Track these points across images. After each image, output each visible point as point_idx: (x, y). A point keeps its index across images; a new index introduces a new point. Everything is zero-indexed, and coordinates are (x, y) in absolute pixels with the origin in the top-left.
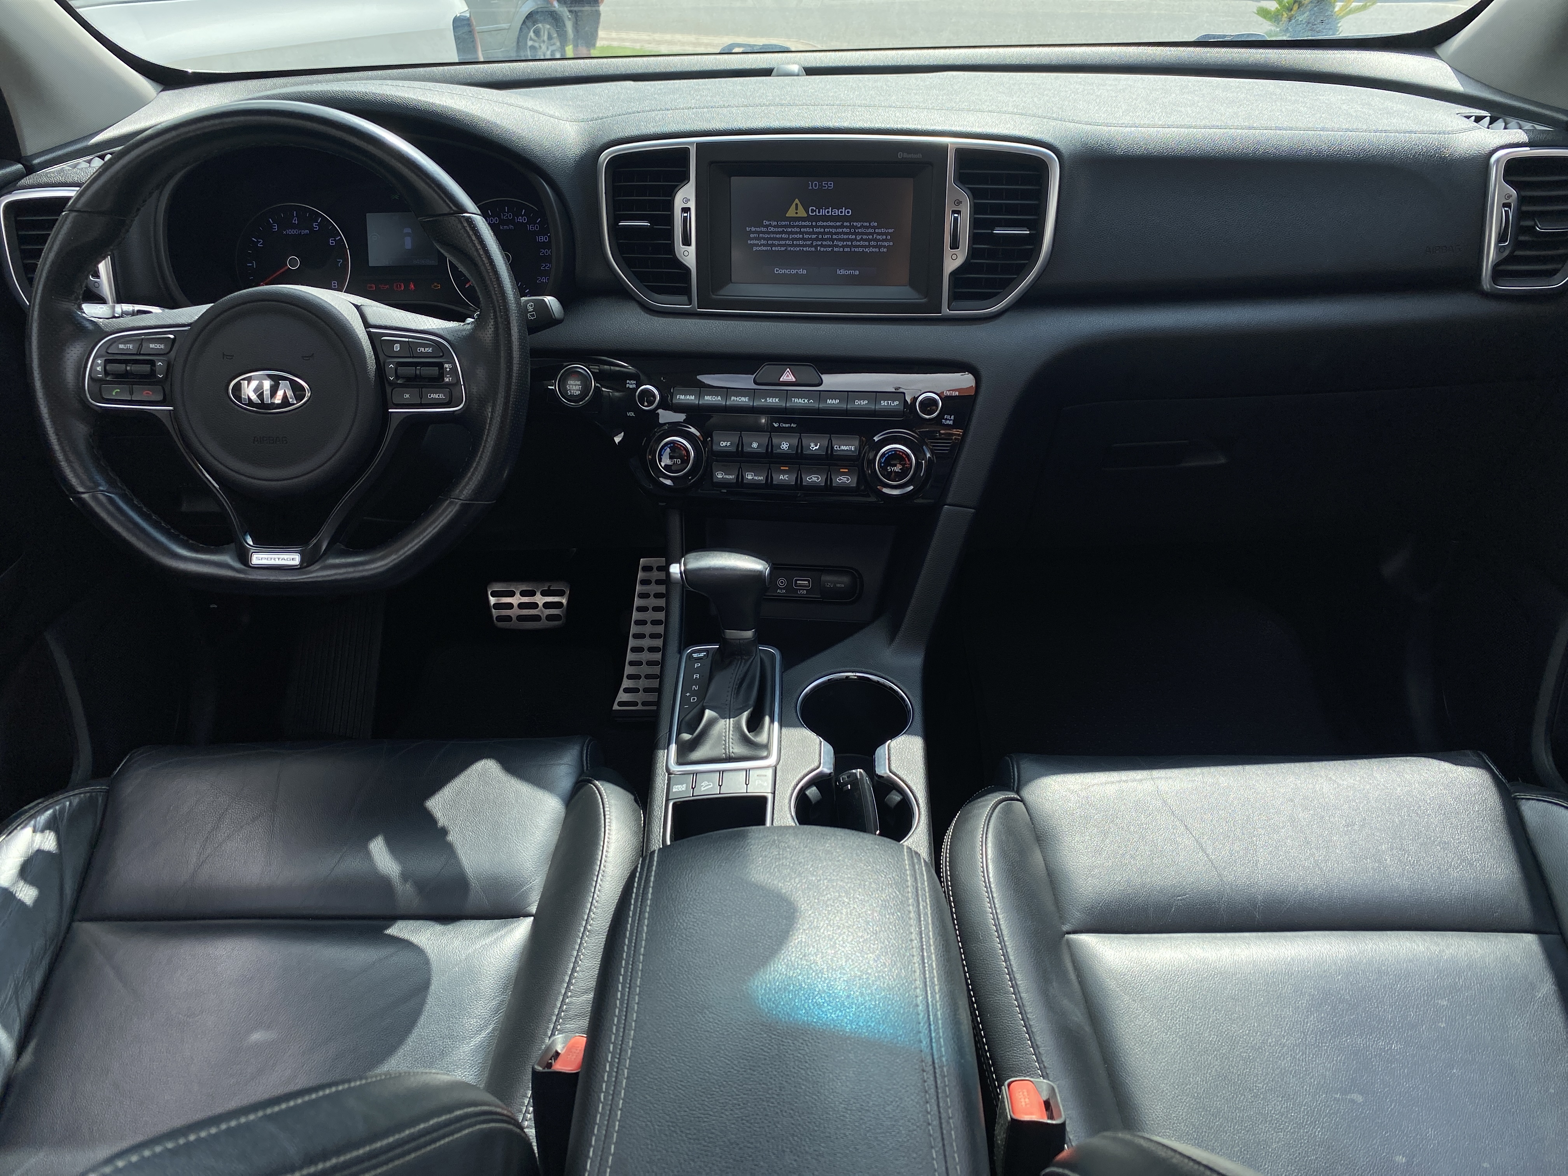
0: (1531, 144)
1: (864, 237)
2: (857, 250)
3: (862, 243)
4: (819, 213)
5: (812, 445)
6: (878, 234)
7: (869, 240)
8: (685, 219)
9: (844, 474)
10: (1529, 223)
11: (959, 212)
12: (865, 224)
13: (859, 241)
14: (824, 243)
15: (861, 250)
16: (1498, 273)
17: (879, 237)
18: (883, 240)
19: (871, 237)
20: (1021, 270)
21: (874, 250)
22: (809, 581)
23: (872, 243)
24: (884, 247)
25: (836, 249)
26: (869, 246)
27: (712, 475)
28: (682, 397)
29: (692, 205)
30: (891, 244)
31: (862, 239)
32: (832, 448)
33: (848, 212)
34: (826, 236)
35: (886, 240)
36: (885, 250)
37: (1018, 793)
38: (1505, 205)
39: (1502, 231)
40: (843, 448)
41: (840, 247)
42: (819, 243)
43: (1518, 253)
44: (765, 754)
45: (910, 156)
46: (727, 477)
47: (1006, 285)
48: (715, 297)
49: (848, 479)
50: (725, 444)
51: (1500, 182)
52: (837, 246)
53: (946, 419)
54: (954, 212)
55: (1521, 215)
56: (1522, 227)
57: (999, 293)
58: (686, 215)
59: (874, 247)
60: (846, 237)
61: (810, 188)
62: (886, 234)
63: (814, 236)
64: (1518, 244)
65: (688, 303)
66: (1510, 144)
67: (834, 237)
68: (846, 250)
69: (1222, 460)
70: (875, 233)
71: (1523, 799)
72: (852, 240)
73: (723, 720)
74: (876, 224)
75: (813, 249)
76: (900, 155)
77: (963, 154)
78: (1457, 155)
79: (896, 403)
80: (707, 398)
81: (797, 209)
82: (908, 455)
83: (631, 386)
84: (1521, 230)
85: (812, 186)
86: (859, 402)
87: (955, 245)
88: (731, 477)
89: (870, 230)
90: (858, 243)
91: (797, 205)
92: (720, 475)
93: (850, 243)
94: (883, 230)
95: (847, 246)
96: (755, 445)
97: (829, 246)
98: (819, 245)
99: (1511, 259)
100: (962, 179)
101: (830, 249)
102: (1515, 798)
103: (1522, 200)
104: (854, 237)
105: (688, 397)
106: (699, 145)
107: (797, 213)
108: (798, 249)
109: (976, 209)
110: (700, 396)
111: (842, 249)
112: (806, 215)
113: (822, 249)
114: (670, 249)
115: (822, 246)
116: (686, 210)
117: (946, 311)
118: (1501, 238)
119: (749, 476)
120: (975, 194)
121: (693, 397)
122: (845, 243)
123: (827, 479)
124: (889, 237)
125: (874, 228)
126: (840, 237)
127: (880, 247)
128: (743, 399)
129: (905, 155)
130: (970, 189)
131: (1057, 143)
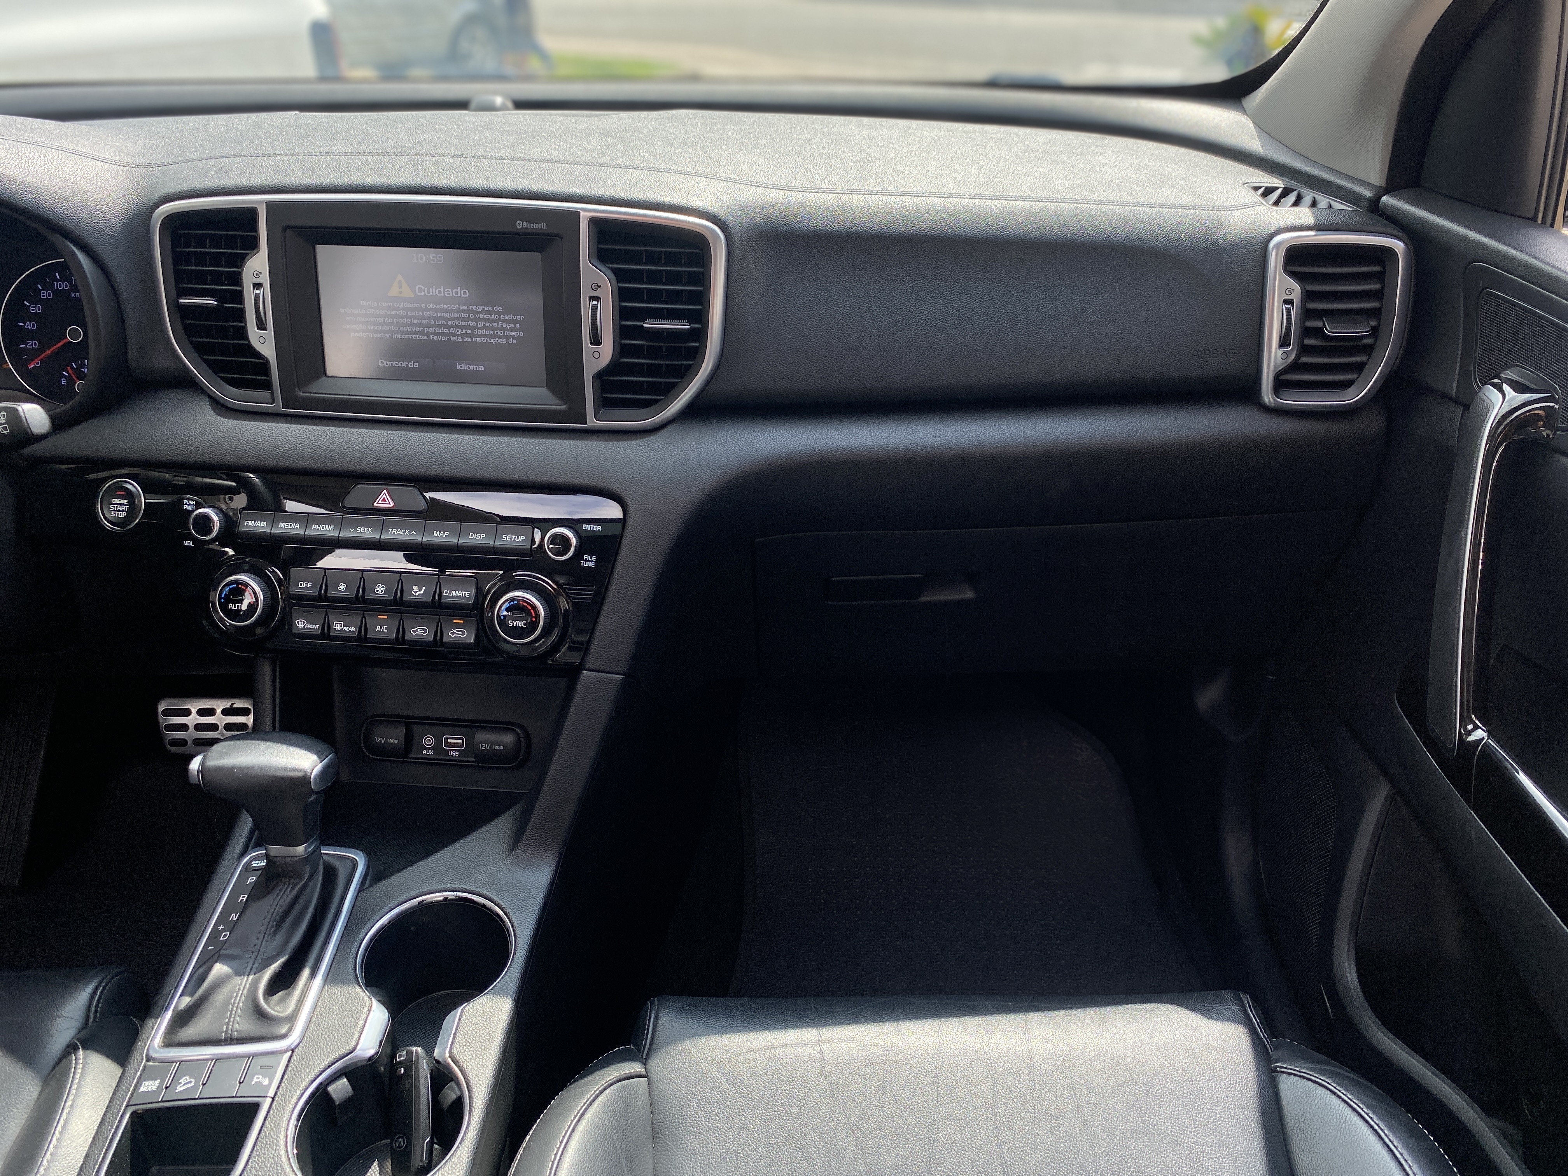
0: (1318, 228)
1: (487, 324)
2: (479, 340)
3: (485, 332)
4: (429, 292)
5: (415, 588)
6: (504, 321)
7: (494, 329)
8: (257, 297)
9: (458, 626)
10: (1317, 324)
11: (598, 299)
12: (487, 308)
13: (481, 329)
14: (438, 330)
15: (484, 340)
16: (1281, 384)
17: (505, 325)
18: (511, 330)
19: (495, 325)
20: (686, 373)
21: (501, 341)
22: (462, 739)
23: (498, 332)
24: (514, 338)
25: (453, 339)
26: (494, 336)
27: (291, 624)
28: (251, 523)
29: (266, 279)
30: (522, 334)
31: (484, 328)
32: (441, 593)
33: (465, 293)
34: (440, 322)
35: (515, 329)
36: (515, 341)
37: (645, 1063)
38: (1286, 302)
39: (1283, 332)
40: (454, 593)
41: (459, 336)
42: (432, 330)
43: (1304, 360)
44: (284, 1030)
45: (532, 226)
46: (309, 626)
47: (669, 391)
48: (301, 394)
49: (463, 633)
50: (304, 585)
51: (1280, 275)
52: (454, 335)
53: (586, 560)
54: (592, 298)
55: (1307, 313)
56: (1309, 328)
57: (661, 400)
58: (258, 292)
59: (500, 337)
60: (463, 323)
61: (415, 261)
62: (515, 322)
63: (424, 322)
64: (1304, 350)
65: (270, 401)
66: (1295, 227)
67: (450, 323)
68: (466, 339)
69: (969, 595)
70: (500, 320)
71: (1283, 1072)
72: (472, 328)
73: (239, 978)
74: (500, 309)
75: (425, 337)
76: (520, 225)
77: (600, 226)
78: (1230, 237)
79: (522, 538)
80: (281, 525)
81: (400, 287)
82: (534, 607)
83: (189, 508)
84: (1307, 332)
85: (417, 259)
86: (474, 536)
87: (596, 340)
88: (315, 627)
89: (493, 317)
90: (480, 332)
91: (400, 282)
92: (300, 624)
93: (469, 331)
94: (510, 317)
95: (467, 335)
96: (342, 587)
97: (444, 334)
98: (431, 333)
99: (1295, 367)
100: (602, 256)
101: (446, 338)
102: (1274, 1070)
103: (1308, 296)
104: (474, 324)
105: (259, 524)
106: (270, 205)
107: (401, 292)
108: (406, 337)
109: (622, 295)
110: (273, 523)
111: (460, 339)
112: (413, 296)
113: (436, 338)
114: (242, 333)
115: (435, 334)
116: (258, 286)
117: (592, 422)
118: (1284, 342)
119: (338, 627)
120: (620, 276)
121: (264, 524)
122: (464, 331)
123: (436, 632)
124: (518, 326)
125: (497, 313)
126: (457, 323)
127: (508, 337)
128: (327, 528)
129: (526, 225)
130: (613, 270)
131: (722, 215)
